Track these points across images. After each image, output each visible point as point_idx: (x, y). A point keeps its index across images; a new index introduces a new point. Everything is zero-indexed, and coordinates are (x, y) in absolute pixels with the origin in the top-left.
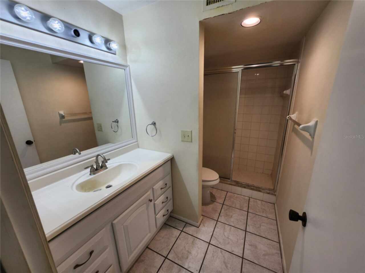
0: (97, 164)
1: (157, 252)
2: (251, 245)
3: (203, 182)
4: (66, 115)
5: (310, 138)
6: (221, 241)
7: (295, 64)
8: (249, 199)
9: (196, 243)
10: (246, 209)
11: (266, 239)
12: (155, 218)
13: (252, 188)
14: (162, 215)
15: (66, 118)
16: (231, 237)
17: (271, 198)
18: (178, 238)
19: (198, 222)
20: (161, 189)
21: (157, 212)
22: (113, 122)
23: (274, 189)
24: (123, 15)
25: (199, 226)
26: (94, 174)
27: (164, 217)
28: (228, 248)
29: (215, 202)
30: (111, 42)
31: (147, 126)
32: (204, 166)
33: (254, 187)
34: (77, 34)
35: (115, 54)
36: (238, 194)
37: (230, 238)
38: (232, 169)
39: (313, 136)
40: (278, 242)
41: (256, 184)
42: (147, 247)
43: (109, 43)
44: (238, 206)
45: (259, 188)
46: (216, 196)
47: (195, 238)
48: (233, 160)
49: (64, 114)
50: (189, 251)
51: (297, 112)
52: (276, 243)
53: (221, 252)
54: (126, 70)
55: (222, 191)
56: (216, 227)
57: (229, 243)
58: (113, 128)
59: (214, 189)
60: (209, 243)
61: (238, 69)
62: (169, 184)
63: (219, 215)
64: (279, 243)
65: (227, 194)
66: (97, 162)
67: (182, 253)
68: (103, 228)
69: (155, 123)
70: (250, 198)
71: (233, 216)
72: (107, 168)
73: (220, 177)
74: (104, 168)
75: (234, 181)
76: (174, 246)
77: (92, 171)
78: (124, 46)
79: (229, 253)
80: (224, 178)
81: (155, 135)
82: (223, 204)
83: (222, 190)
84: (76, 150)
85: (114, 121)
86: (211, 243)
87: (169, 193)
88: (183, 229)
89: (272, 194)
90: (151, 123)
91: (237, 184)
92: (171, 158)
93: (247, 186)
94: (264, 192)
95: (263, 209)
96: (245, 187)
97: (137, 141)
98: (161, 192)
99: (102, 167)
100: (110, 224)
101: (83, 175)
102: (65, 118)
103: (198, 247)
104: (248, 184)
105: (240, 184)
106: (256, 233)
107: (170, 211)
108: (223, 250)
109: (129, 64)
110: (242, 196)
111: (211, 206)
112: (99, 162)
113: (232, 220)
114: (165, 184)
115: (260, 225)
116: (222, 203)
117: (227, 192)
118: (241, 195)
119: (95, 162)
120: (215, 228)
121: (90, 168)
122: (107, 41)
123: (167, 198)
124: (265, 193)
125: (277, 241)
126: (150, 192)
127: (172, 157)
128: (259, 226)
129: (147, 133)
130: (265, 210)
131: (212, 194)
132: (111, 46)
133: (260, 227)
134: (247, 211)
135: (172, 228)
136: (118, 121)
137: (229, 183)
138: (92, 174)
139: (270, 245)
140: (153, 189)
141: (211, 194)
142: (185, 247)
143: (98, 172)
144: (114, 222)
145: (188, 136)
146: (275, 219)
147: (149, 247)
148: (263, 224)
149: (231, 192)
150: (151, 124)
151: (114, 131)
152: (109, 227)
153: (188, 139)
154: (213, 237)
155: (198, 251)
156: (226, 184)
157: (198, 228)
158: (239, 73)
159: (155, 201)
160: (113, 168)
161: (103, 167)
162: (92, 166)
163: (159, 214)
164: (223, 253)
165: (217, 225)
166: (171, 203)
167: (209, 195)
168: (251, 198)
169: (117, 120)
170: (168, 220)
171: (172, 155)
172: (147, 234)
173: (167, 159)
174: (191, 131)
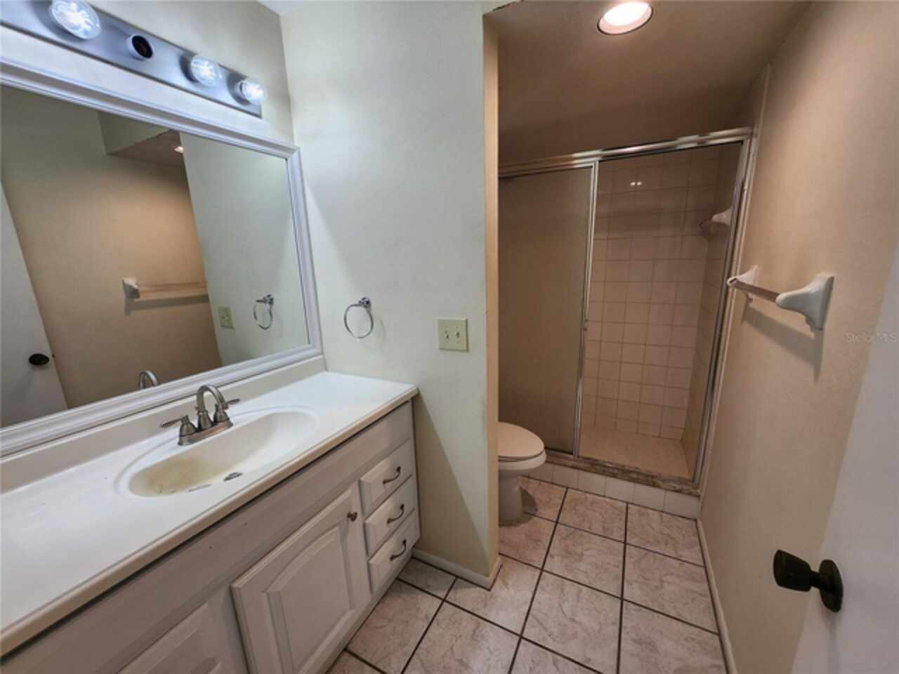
0: (201, 414)
1: (373, 663)
2: (639, 642)
3: (500, 460)
4: (141, 289)
5: (806, 330)
6: (555, 630)
7: (741, 142)
8: (627, 508)
9: (483, 637)
10: (619, 535)
11: (680, 623)
12: (368, 565)
13: (634, 476)
14: (389, 557)
15: (142, 298)
16: (581, 617)
17: (688, 505)
18: (432, 621)
19: (488, 575)
20: (385, 482)
21: (372, 547)
22: (258, 301)
23: (694, 480)
24: (281, 14)
25: (492, 586)
26: (191, 441)
27: (395, 561)
28: (574, 650)
29: (534, 515)
30: (245, 82)
31: (348, 309)
32: (502, 418)
33: (638, 473)
34: (145, 49)
35: (259, 116)
36: (595, 494)
37: (577, 618)
38: (579, 426)
39: (817, 325)
40: (716, 631)
41: (644, 468)
42: (345, 650)
43: (239, 84)
44: (597, 528)
45: (653, 477)
46: (537, 501)
47: (480, 620)
48: (580, 404)
49: (136, 287)
50: (465, 660)
51: (756, 267)
52: (710, 634)
53: (555, 663)
54: (289, 160)
55: (555, 486)
56: (539, 589)
57: (575, 635)
58: (258, 317)
59: (532, 481)
60: (521, 637)
61: (588, 159)
62: (408, 467)
63: (545, 552)
64: (719, 634)
65: (566, 493)
66: (201, 408)
67: (444, 668)
68: (202, 604)
69: (368, 302)
70: (629, 505)
71: (584, 557)
72: (231, 425)
73: (546, 448)
74: (220, 424)
75: (586, 458)
76: (421, 645)
77: (184, 433)
78: (283, 97)
79: (577, 666)
80: (557, 450)
81: (369, 333)
82: (557, 522)
83: (553, 484)
84: (146, 374)
85: (261, 298)
86: (524, 635)
87: (407, 494)
88: (447, 595)
89: (690, 494)
90: (357, 302)
91: (594, 466)
92: (412, 395)
93: (620, 472)
94: (668, 488)
95: (668, 535)
96: (614, 476)
97: (322, 353)
98: (383, 491)
99: (215, 422)
100: (223, 593)
101: (159, 446)
102: (141, 295)
103: (488, 648)
104: (623, 466)
105: (601, 465)
106: (650, 605)
107: (409, 545)
108: (559, 657)
109: (297, 143)
110: (608, 500)
111: (525, 527)
112: (207, 408)
113: (583, 566)
114: (396, 468)
115: (662, 581)
116: (555, 520)
117: (567, 488)
118: (604, 496)
119: (197, 408)
120: (536, 590)
121: (180, 423)
122: (234, 79)
123: (402, 507)
124: (670, 490)
125: (713, 630)
126: (351, 493)
127: (416, 392)
128: (657, 584)
129: (348, 329)
130: (672, 539)
131: (528, 494)
132: (244, 92)
133: (662, 586)
134: (623, 540)
135: (418, 591)
136: (272, 299)
137: (571, 463)
138: (185, 443)
139: (693, 639)
140: (360, 482)
141: (524, 494)
142: (452, 648)
143: (203, 437)
144: (236, 585)
145: (458, 334)
146: (702, 563)
147: (351, 647)
148: (669, 578)
149: (577, 490)
150: (356, 305)
151: (262, 328)
152: (221, 597)
153: (458, 343)
154: (530, 617)
155: (489, 660)
156: (565, 466)
157: (489, 590)
158: (593, 169)
159: (368, 517)
160: (248, 425)
161: (221, 420)
162: (185, 420)
163: (378, 554)
164: (559, 665)
165: (540, 583)
166: (412, 521)
167: (519, 499)
168: (632, 504)
169: (269, 296)
170: (405, 568)
171: (415, 388)
172: (343, 614)
173: (402, 399)
174: (467, 321)
